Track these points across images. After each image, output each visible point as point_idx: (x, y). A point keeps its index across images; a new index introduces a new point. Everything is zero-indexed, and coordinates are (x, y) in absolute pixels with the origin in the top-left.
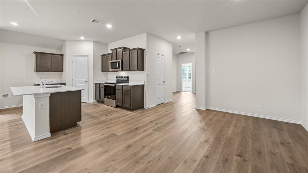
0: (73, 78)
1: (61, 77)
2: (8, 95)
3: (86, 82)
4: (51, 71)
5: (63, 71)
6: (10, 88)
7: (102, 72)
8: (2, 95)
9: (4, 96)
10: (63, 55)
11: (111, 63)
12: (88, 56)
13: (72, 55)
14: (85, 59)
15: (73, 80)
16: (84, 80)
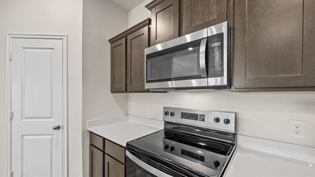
0: (12, 114)
3: (58, 128)
7: (112, 92)
12: (64, 36)
13: (9, 34)
14: (53, 49)
15: (11, 120)
16: (53, 120)
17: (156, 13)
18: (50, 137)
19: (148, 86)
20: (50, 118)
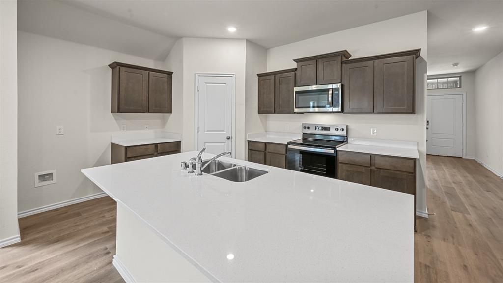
0: (199, 127)
1: (164, 124)
2: (52, 174)
3: (229, 138)
4: (149, 112)
5: (171, 113)
6: (82, 170)
7: (259, 113)
8: (37, 175)
9: (42, 177)
10: (172, 73)
11: (297, 93)
12: (233, 75)
13: (198, 74)
14: (225, 83)
15: (198, 132)
16: (225, 132)
17: (301, 67)
18: (223, 144)
19: (296, 110)
20: (223, 131)
